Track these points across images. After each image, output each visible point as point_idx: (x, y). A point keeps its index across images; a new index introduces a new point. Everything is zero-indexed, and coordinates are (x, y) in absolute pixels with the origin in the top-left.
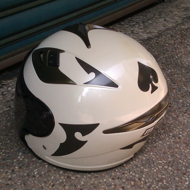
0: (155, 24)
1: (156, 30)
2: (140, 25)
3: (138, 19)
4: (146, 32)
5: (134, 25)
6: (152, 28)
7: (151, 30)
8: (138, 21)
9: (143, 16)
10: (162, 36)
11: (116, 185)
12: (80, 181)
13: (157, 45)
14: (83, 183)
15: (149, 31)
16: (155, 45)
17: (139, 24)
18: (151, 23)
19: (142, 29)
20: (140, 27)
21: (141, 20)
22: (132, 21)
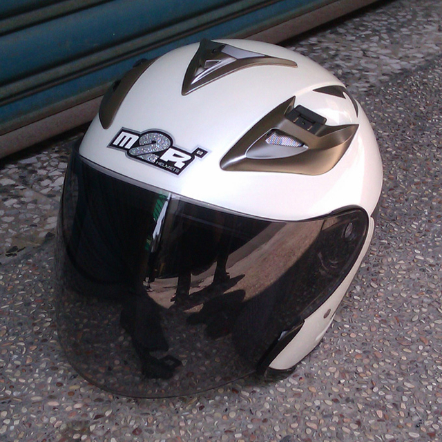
0: (418, 36)
1: (419, 52)
2: (381, 38)
3: (376, 23)
4: (396, 55)
5: (367, 37)
6: (411, 46)
7: (408, 52)
8: (378, 28)
9: (389, 15)
10: (434, 68)
11: (342, 416)
12: (262, 402)
13: (424, 89)
14: (267, 406)
15: (404, 54)
16: (419, 89)
17: (379, 36)
18: (407, 35)
19: (386, 47)
20: (383, 42)
21: (384, 25)
22: (363, 26)
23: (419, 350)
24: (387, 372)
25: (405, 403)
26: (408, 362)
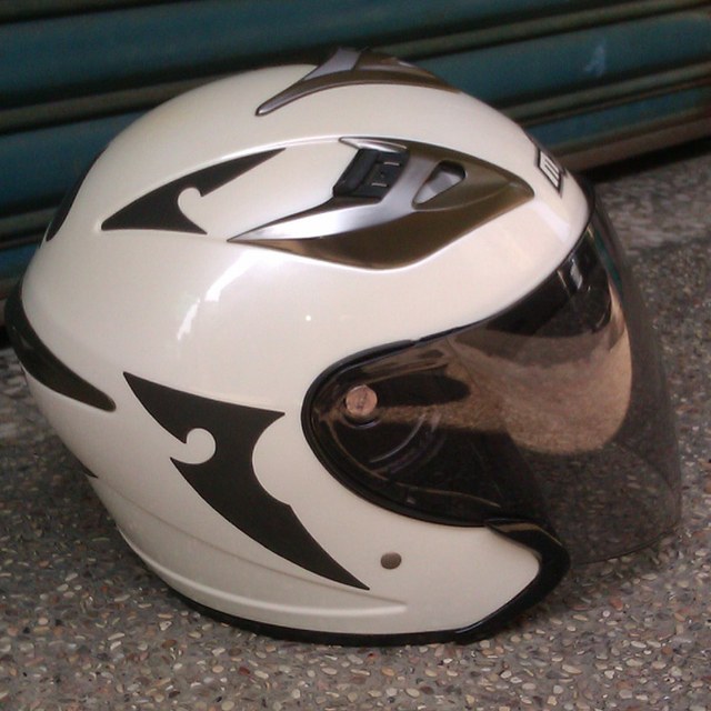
0: (702, 203)
1: (699, 222)
4: (659, 225)
7: (680, 222)
8: (636, 195)
9: (660, 179)
15: (672, 224)
16: (689, 266)
17: (637, 203)
18: (685, 202)
20: (641, 210)
21: (648, 191)
22: (613, 192)
23: (602, 617)
24: (534, 649)
25: (558, 696)
26: (578, 634)
